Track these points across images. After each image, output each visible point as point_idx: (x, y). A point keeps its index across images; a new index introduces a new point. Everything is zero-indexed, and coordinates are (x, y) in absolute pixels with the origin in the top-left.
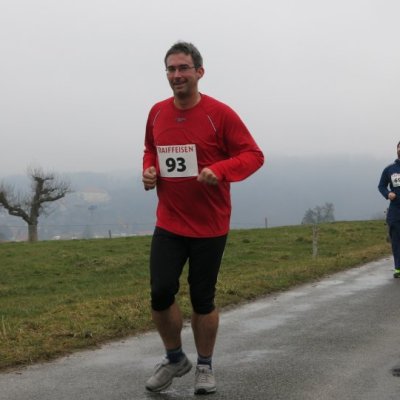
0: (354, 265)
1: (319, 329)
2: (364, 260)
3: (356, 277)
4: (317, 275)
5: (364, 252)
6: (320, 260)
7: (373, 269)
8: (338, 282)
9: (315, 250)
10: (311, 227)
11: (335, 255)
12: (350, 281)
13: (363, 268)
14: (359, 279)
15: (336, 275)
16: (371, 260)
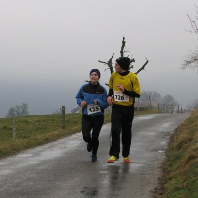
0: (40, 144)
1: (16, 186)
2: (47, 141)
3: (40, 152)
4: (15, 151)
5: (47, 135)
6: (17, 141)
7: (52, 147)
8: (29, 155)
9: (14, 134)
10: (11, 119)
11: (27, 138)
12: (37, 154)
13: (46, 146)
14: (43, 153)
15: (28, 151)
16: (51, 141)
